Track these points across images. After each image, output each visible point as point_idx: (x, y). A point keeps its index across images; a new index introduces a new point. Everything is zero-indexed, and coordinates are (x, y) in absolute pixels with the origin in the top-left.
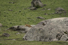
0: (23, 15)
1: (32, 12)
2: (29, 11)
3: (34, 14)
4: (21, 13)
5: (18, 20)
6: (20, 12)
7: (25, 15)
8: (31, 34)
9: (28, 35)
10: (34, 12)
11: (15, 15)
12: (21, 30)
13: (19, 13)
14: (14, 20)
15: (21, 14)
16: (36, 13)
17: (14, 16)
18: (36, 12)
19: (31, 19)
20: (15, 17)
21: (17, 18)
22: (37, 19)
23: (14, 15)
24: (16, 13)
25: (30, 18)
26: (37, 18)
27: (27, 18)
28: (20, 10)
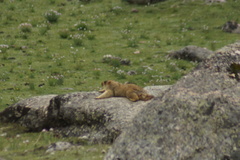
0: (78, 44)
1: (135, 17)
2: (118, 13)
3: (153, 34)
4: (62, 27)
5: (45, 78)
6: (53, 20)
7: (87, 42)
8: (154, 140)
9: (132, 148)
10: (151, 21)
11: (20, 42)
12: (79, 124)
13: (43, 33)
14: (12, 77)
15: (64, 36)
16: (164, 25)
17: (11, 53)
18: (165, 19)
19: (130, 69)
20: (19, 57)
21: (37, 64)
22: (173, 63)
23: (12, 47)
24: (26, 30)
25: (127, 63)
26: (176, 56)
27: (105, 61)
28: (53, 10)
